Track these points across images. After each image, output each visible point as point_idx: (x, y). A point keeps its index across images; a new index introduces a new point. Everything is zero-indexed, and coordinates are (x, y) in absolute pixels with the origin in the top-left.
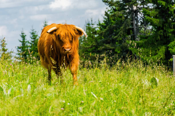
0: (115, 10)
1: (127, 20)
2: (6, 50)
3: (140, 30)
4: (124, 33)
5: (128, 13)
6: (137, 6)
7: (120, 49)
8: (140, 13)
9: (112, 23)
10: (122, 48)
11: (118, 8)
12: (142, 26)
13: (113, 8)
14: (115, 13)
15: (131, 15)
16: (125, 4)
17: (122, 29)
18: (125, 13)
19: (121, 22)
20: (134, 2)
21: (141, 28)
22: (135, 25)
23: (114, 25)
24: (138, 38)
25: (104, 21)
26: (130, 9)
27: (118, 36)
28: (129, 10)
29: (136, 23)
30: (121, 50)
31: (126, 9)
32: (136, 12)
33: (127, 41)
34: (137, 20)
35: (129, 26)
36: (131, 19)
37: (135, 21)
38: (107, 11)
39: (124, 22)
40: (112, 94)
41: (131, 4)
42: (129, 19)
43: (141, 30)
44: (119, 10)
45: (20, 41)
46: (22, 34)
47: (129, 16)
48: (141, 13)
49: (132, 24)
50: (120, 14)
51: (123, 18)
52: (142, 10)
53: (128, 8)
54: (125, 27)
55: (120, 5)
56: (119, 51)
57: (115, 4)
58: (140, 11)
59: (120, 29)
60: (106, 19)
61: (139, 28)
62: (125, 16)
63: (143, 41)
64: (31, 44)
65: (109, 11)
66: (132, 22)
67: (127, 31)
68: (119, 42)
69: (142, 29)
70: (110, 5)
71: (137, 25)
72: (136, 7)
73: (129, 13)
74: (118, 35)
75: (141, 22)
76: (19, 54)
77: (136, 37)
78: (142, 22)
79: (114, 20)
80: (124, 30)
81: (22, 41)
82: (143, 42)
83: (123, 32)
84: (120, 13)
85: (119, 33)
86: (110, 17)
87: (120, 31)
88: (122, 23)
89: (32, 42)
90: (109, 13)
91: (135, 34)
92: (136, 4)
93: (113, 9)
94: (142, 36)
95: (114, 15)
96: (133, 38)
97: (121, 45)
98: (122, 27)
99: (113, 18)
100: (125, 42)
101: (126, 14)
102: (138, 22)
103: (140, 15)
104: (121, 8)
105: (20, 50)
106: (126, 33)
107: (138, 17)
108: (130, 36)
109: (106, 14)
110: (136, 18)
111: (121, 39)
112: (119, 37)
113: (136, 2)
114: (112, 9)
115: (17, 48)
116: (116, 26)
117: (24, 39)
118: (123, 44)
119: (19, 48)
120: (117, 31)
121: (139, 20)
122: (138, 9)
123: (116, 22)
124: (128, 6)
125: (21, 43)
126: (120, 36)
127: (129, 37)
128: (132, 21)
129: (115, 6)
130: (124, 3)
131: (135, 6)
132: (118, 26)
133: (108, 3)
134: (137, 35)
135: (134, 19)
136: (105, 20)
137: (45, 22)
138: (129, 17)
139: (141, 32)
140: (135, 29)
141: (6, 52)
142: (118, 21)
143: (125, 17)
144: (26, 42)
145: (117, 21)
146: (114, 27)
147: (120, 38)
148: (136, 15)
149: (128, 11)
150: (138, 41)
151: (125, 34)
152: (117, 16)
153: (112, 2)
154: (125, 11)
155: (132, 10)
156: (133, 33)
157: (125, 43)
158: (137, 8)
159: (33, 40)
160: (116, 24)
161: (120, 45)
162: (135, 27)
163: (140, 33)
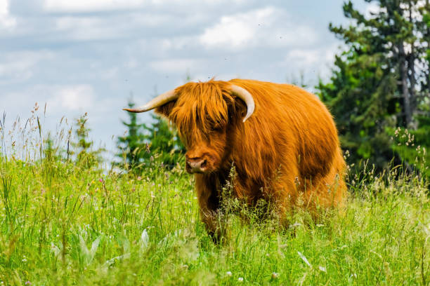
0: (359, 52)
1: (387, 77)
2: (89, 145)
3: (420, 101)
4: (381, 108)
5: (390, 61)
6: (412, 44)
7: (370, 148)
8: (420, 60)
9: (351, 84)
10: (374, 145)
11: (367, 49)
12: (423, 93)
13: (354, 47)
14: (361, 59)
15: (398, 65)
16: (383, 37)
17: (375, 100)
18: (382, 60)
19: (374, 83)
20: (405, 34)
21: (422, 98)
22: (406, 91)
23: (357, 90)
24: (414, 121)
25: (332, 79)
26: (397, 50)
27: (366, 118)
28: (394, 52)
29: (409, 85)
30: (373, 151)
31: (386, 51)
32: (411, 58)
33: (387, 129)
34: (412, 78)
35: (392, 92)
36: (398, 76)
37: (408, 80)
38: (339, 55)
39: (380, 82)
40: (348, 258)
41: (400, 39)
42: (394, 75)
43: (422, 103)
44: (369, 53)
45: (125, 124)
46: (131, 105)
47: (393, 67)
48: (423, 60)
49: (400, 88)
50: (372, 62)
51: (379, 72)
52: (425, 55)
53: (391, 49)
54: (383, 95)
55: (372, 41)
56: (366, 152)
57: (360, 36)
58: (420, 55)
59: (372, 100)
60: (336, 73)
61: (418, 97)
62: (385, 67)
63: (426, 129)
64: (151, 130)
65: (344, 54)
66: (399, 83)
67: (387, 105)
68: (367, 131)
69: (425, 102)
70: (347, 38)
71: (411, 91)
72: (410, 46)
73: (394, 60)
74: (366, 113)
75: (422, 83)
76: (121, 156)
77: (410, 121)
78: (425, 83)
79: (357, 76)
80: (380, 103)
81: (129, 122)
82: (426, 132)
83: (379, 106)
84: (371, 60)
85: (369, 109)
86: (347, 69)
87: (372, 103)
88: (377, 83)
89: (156, 126)
90: (344, 59)
91: (408, 112)
92: (410, 40)
93: (356, 50)
94: (424, 117)
95: (357, 65)
96: (403, 122)
97: (373, 139)
98: (376, 95)
99: (355, 72)
100: (382, 131)
101: (387, 62)
102: (413, 82)
103: (421, 66)
104: (373, 47)
105: (123, 145)
106: (386, 110)
107: (413, 72)
108: (394, 117)
109: (338, 62)
110: (410, 72)
111: (372, 124)
112: (369, 118)
113: (410, 35)
114: (353, 50)
115: (118, 140)
116: (362, 92)
117: (134, 119)
118: (377, 135)
119: (122, 140)
120: (364, 105)
121: (416, 77)
122: (415, 50)
123: (362, 81)
124: (392, 42)
125: (127, 129)
126: (372, 116)
127: (393, 120)
128: (400, 79)
129: (361, 43)
130: (381, 34)
131: (408, 42)
132: (366, 91)
133: (343, 35)
134: (412, 115)
135: (406, 75)
136: (335, 77)
137: (188, 78)
138: (393, 71)
139: (422, 108)
140: (407, 101)
141: (88, 151)
142: (366, 79)
143: (383, 70)
144: (140, 126)
145: (363, 78)
146: (355, 95)
147: (370, 121)
148: (411, 66)
149: (390, 55)
150: (413, 129)
151: (382, 113)
152: (364, 67)
153: (351, 33)
154: (384, 54)
155: (401, 54)
156: (403, 111)
157: (382, 134)
158: (413, 47)
159: (156, 122)
160: (362, 86)
161: (369, 140)
162: (407, 95)
163: (419, 110)
